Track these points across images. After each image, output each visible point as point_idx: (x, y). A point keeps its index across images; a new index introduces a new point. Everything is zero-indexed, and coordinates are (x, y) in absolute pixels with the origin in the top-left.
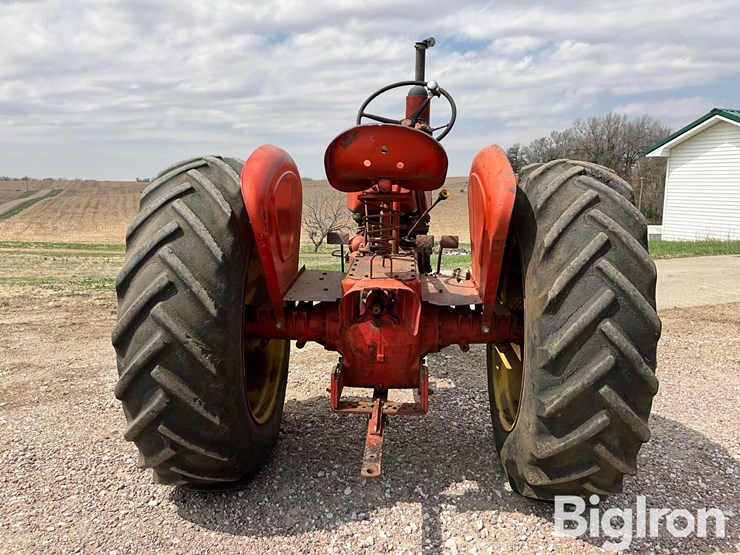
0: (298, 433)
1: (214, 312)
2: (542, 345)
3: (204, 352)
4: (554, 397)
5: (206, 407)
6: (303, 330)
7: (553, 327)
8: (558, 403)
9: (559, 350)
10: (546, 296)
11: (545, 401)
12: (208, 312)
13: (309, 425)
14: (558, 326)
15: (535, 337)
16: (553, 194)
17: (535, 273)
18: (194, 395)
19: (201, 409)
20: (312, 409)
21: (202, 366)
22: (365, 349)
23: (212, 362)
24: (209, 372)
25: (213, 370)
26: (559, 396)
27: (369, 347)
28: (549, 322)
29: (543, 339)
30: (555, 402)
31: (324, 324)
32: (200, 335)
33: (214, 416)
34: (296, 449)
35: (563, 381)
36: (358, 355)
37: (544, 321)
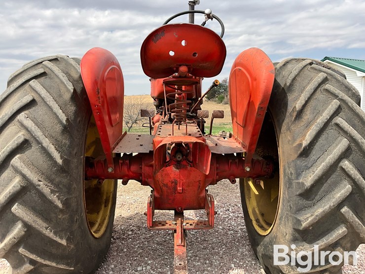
0: (123, 239)
1: (60, 161)
2: (297, 178)
3: (52, 192)
4: (308, 216)
5: (55, 233)
6: (127, 173)
7: (306, 166)
8: (312, 220)
9: (312, 183)
10: (301, 145)
11: (301, 218)
12: (55, 162)
13: (130, 233)
14: (309, 165)
15: (291, 174)
16: (296, 76)
17: (289, 129)
18: (45, 225)
19: (51, 235)
20: (131, 221)
21: (51, 202)
22: (170, 184)
23: (59, 199)
24: (56, 207)
25: (60, 205)
26: (312, 216)
27: (172, 182)
28: (302, 163)
29: (298, 175)
30: (310, 220)
31: (141, 168)
32: (50, 179)
33: (61, 238)
34: (122, 250)
35: (314, 204)
36: (165, 189)
37: (298, 162)
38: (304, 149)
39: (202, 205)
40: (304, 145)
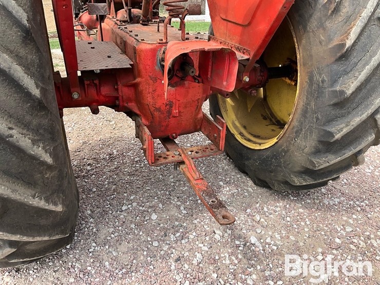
2: (332, 86)
3: (34, 142)
4: (341, 126)
5: (47, 200)
7: (344, 71)
8: (347, 131)
11: (333, 130)
14: (349, 69)
15: (323, 81)
17: (321, 26)
19: (42, 204)
21: (34, 158)
22: (163, 108)
23: (46, 152)
24: (43, 163)
25: (49, 159)
26: (347, 126)
27: (167, 105)
28: (339, 67)
29: (334, 82)
30: (344, 130)
31: (117, 90)
32: (25, 125)
33: (55, 204)
35: (349, 113)
36: (157, 114)
37: (335, 67)
38: (347, 50)
39: (199, 127)
40: (347, 46)
